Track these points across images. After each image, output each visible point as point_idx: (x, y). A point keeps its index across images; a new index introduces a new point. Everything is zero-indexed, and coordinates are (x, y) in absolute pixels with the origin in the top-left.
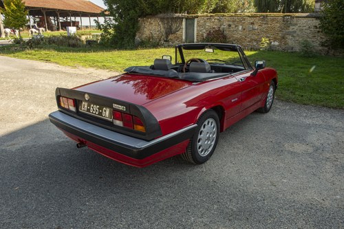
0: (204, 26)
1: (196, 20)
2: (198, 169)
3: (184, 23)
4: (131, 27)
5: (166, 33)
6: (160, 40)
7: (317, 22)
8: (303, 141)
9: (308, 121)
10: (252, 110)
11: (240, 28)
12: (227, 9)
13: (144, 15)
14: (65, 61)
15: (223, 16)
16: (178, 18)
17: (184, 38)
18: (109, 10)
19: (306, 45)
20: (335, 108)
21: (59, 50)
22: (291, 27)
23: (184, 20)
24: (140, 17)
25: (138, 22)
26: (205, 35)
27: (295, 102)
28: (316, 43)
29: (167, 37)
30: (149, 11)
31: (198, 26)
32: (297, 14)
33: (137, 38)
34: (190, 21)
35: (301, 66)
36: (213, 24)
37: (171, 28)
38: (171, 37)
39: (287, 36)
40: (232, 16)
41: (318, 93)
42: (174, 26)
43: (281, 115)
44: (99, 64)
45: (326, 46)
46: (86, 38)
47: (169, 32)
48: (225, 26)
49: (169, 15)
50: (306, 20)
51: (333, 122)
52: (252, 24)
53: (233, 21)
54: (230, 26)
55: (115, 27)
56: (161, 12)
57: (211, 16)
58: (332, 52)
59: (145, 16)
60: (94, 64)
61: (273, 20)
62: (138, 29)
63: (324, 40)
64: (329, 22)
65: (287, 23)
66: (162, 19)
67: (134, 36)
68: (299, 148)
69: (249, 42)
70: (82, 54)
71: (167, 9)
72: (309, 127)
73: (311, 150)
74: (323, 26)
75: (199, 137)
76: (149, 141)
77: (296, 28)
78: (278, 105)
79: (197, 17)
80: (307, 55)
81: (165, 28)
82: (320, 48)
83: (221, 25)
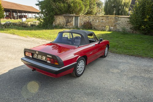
0: (82, 20)
1: (79, 17)
3: (74, 18)
4: (51, 19)
5: (66, 22)
6: (64, 25)
7: (128, 19)
8: (117, 68)
9: (120, 61)
10: (99, 56)
11: (97, 21)
12: (93, 12)
14: (22, 34)
15: (90, 16)
16: (72, 16)
17: (74, 25)
18: (41, 12)
19: (124, 29)
20: (132, 55)
21: (18, 29)
22: (118, 21)
23: (74, 17)
24: (55, 15)
25: (54, 17)
26: (83, 24)
27: (117, 53)
28: (128, 28)
29: (67, 24)
30: (59, 13)
31: (80, 20)
32: (120, 16)
33: (54, 24)
34: (77, 18)
35: (121, 38)
36: (86, 19)
37: (68, 21)
38: (68, 24)
39: (117, 25)
40: (94, 16)
41: (126, 49)
42: (70, 20)
43: (111, 58)
44: (37, 36)
45: (132, 29)
46: (30, 24)
47: (68, 22)
48: (91, 20)
49: (68, 15)
50: (124, 19)
51: (130, 61)
52: (102, 19)
53: (95, 18)
54: (93, 20)
55: (44, 19)
56: (64, 14)
57: (85, 16)
58: (135, 32)
59: (57, 15)
60: (35, 36)
61: (111, 18)
62: (54, 20)
63: (131, 27)
64: (133, 20)
65: (116, 20)
66: (65, 17)
67: (52, 23)
68: (115, 71)
69: (101, 27)
70: (29, 31)
71: (67, 12)
72: (120, 63)
73: (119, 71)
74: (131, 21)
75: (78, 67)
76: (60, 68)
77: (120, 22)
78: (110, 54)
79: (79, 16)
80: (124, 33)
81: (66, 20)
82: (130, 30)
83: (89, 20)
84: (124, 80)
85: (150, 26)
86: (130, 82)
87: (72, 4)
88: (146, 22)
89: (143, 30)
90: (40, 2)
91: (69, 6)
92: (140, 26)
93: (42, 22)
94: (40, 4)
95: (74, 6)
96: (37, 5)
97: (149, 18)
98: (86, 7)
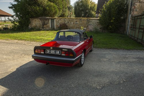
0: (58, 22)
1: (55, 20)
2: (81, 68)
3: (50, 21)
4: (27, 22)
5: (43, 25)
6: (40, 28)
7: (98, 21)
8: (105, 58)
9: (104, 53)
11: (72, 23)
12: (65, 15)
13: (33, 17)
15: (66, 18)
16: (48, 19)
17: (50, 26)
18: (16, 15)
19: (96, 29)
20: (110, 48)
22: (90, 23)
23: (50, 20)
24: (30, 18)
25: (30, 20)
26: (59, 26)
27: (98, 48)
28: (99, 27)
29: (43, 26)
30: (35, 16)
31: (56, 22)
32: (91, 18)
33: (30, 27)
34: (53, 20)
35: (96, 36)
36: (62, 21)
37: (44, 23)
38: (45, 26)
39: (89, 26)
40: (69, 18)
41: (104, 44)
42: (46, 22)
43: (96, 52)
45: (102, 29)
47: (44, 24)
48: (66, 22)
49: (44, 17)
50: (94, 20)
51: (111, 52)
52: (76, 21)
53: (69, 21)
54: (68, 22)
55: (19, 22)
56: (40, 16)
57: (61, 18)
58: (104, 31)
61: (83, 20)
62: (30, 23)
63: (101, 27)
64: (102, 21)
65: (88, 21)
66: (41, 19)
67: (28, 26)
68: (105, 60)
69: (76, 28)
71: (43, 15)
72: (105, 54)
73: (108, 60)
74: (100, 22)
77: (91, 23)
78: (94, 49)
79: (55, 19)
80: (96, 32)
81: (42, 23)
82: (100, 30)
83: (65, 22)
84: (114, 65)
85: (115, 26)
86: (119, 66)
87: (48, 7)
88: (112, 22)
89: (110, 29)
90: (13, 5)
91: (45, 9)
92: (108, 26)
93: (16, 25)
94: (13, 7)
95: (49, 9)
96: (10, 8)
97: (114, 19)
98: (60, 11)
